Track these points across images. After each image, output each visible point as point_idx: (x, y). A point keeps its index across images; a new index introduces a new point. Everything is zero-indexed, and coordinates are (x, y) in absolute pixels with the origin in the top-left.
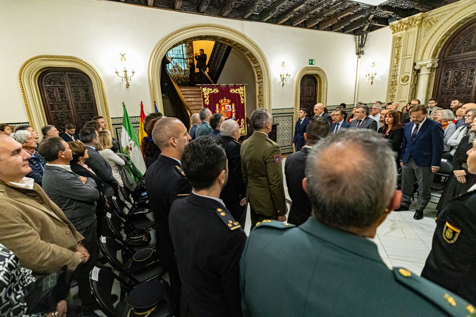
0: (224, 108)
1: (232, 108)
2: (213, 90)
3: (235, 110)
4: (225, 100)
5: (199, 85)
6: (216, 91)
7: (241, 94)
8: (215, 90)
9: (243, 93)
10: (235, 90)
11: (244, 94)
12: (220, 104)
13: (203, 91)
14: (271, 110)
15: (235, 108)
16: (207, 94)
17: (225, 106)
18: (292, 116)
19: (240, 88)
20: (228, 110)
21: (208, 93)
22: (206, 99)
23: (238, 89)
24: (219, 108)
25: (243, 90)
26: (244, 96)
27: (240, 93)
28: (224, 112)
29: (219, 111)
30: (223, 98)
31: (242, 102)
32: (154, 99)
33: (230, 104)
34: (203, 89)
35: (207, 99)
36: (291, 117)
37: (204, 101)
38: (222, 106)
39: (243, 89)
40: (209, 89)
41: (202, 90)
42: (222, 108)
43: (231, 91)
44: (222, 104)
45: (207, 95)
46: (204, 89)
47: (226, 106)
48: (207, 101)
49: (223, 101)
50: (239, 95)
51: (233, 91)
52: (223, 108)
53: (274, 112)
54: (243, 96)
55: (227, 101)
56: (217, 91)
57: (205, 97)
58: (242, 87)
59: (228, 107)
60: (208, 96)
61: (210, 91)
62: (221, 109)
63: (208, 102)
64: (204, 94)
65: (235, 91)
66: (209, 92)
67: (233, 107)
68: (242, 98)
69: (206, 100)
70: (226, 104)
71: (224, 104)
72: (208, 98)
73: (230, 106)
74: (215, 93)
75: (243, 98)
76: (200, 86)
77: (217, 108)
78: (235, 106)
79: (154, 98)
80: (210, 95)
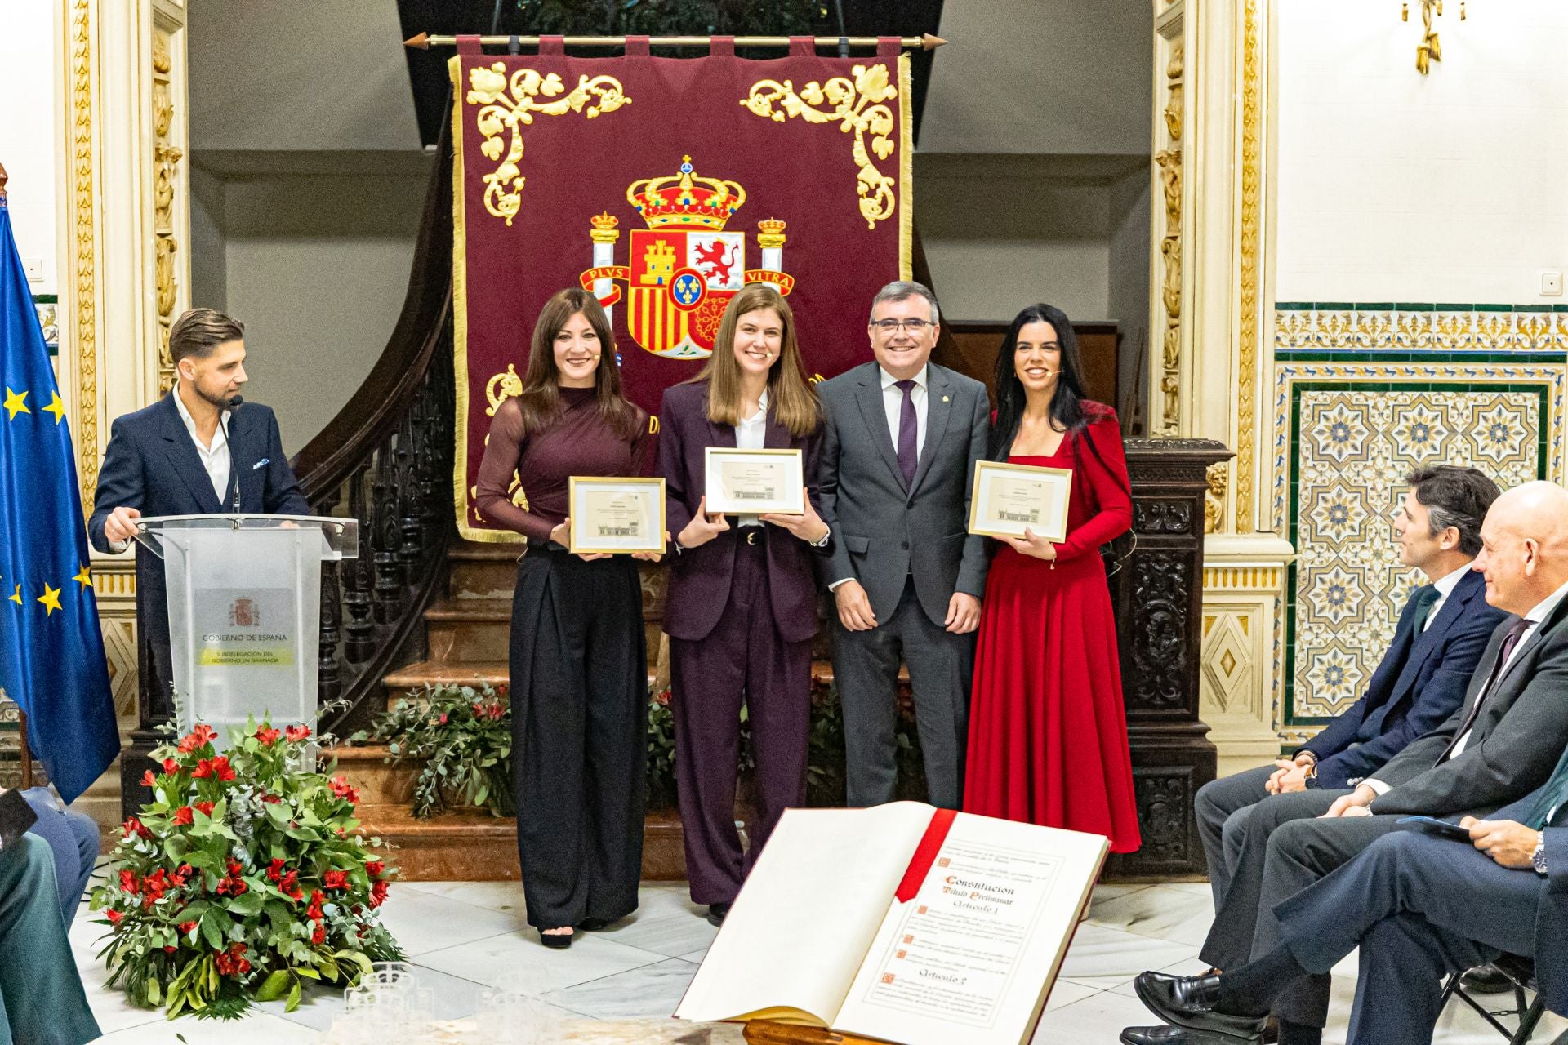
0: (671, 259)
1: (753, 258)
2: (570, 84)
3: (788, 282)
4: (686, 186)
5: (435, 39)
6: (595, 100)
7: (868, 137)
8: (586, 85)
9: (887, 126)
10: (798, 89)
11: (894, 136)
12: (629, 220)
13: (472, 98)
14: (1266, 314)
15: (788, 265)
16: (511, 121)
17: (677, 242)
18: (1542, 390)
19: (858, 70)
20: (714, 283)
21: (521, 113)
22: (493, 166)
23: (833, 85)
24: (620, 256)
25: (890, 92)
26: (894, 157)
27: (851, 120)
28: (671, 294)
29: (623, 285)
30: (673, 168)
31: (870, 211)
32: (79, 157)
33: (744, 221)
34: (478, 75)
35: (508, 170)
36: (1533, 399)
37: (475, 189)
38: (652, 238)
39: (893, 80)
40: (532, 76)
41: (468, 86)
42: (649, 259)
43: (758, 104)
44: (654, 222)
45: (506, 135)
46: (487, 81)
47: (693, 239)
48: (509, 189)
49: (670, 191)
50: (835, 138)
51: (776, 105)
52: (659, 263)
53: (1308, 332)
54: (883, 148)
55: (703, 191)
56: (614, 100)
57: (492, 148)
58: (880, 71)
59: (719, 247)
60: (517, 142)
61: (540, 98)
62: (642, 268)
63: (515, 199)
64: (484, 127)
65: (794, 106)
66: (528, 103)
67: (772, 259)
68: (869, 175)
69: (492, 181)
70: (697, 219)
71: (675, 219)
72: (516, 154)
73: (735, 240)
74: (593, 112)
75: (888, 166)
76: (450, 50)
77: (603, 254)
78: (788, 250)
79: (83, 147)
80: (539, 130)
